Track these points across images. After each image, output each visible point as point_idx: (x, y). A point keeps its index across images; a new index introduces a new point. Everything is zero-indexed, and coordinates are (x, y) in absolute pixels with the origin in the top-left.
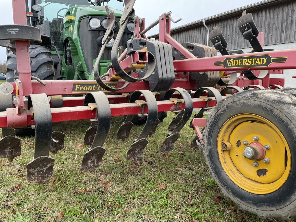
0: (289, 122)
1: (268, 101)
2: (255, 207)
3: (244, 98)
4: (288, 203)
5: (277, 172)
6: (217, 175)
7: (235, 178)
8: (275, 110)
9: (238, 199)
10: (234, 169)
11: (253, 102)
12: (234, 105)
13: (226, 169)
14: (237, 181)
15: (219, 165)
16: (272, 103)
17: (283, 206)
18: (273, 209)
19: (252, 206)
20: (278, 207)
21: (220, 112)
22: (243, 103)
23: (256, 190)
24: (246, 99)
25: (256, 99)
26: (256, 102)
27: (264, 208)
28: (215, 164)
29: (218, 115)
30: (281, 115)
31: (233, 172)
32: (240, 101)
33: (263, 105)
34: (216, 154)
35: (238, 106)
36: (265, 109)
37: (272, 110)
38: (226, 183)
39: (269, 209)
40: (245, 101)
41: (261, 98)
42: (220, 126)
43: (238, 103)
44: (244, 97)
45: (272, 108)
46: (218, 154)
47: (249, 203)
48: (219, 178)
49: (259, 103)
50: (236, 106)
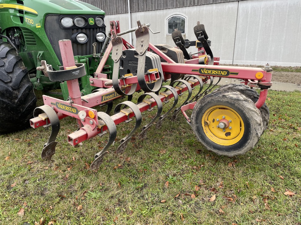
0: (243, 110)
1: (232, 99)
2: (227, 152)
4: (244, 147)
5: (236, 133)
6: (203, 140)
7: (214, 140)
8: (236, 104)
9: (217, 150)
10: (212, 135)
11: (223, 100)
12: (212, 101)
13: (208, 135)
14: (215, 141)
15: (204, 134)
16: (234, 100)
17: (241, 149)
18: (237, 151)
19: (225, 152)
20: (239, 150)
21: (203, 105)
23: (226, 144)
24: (220, 98)
25: (226, 98)
26: (225, 100)
27: (232, 152)
28: (201, 134)
29: (202, 107)
30: (239, 106)
31: (212, 137)
32: (216, 99)
33: (230, 101)
34: (201, 129)
35: (215, 102)
36: (231, 104)
37: (234, 104)
38: (209, 143)
39: (235, 152)
40: (219, 99)
41: (228, 98)
42: (203, 113)
43: (215, 100)
44: (218, 97)
45: (234, 103)
46: (203, 128)
47: (224, 151)
48: (204, 141)
49: (227, 100)
50: (213, 102)
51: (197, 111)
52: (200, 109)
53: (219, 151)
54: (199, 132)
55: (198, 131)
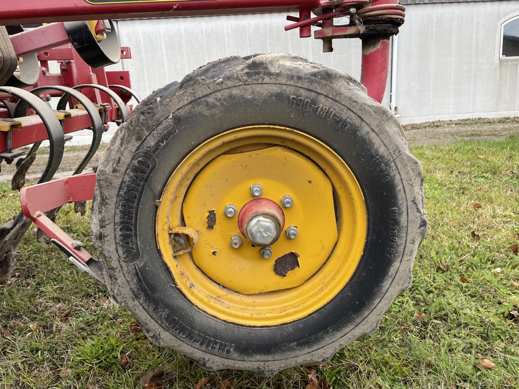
0: (357, 121)
1: (299, 78)
3: (230, 83)
5: (323, 249)
6: (182, 330)
8: (322, 99)
10: (222, 292)
11: (258, 88)
12: (199, 109)
13: (201, 300)
14: (240, 314)
15: (180, 302)
16: (311, 82)
21: (151, 142)
22: (231, 96)
24: (237, 83)
25: (267, 80)
26: (266, 88)
28: (167, 306)
30: (336, 109)
31: (218, 298)
32: (219, 95)
33: (289, 91)
34: (163, 276)
35: (214, 110)
36: (297, 103)
37: (314, 102)
40: (235, 92)
41: (278, 75)
42: (159, 188)
43: (211, 100)
44: (228, 78)
45: (313, 95)
46: (170, 273)
48: (190, 336)
49: (275, 89)
50: (206, 113)
51: (120, 188)
52: (135, 170)
53: (270, 358)
54: (156, 295)
55: (146, 295)
